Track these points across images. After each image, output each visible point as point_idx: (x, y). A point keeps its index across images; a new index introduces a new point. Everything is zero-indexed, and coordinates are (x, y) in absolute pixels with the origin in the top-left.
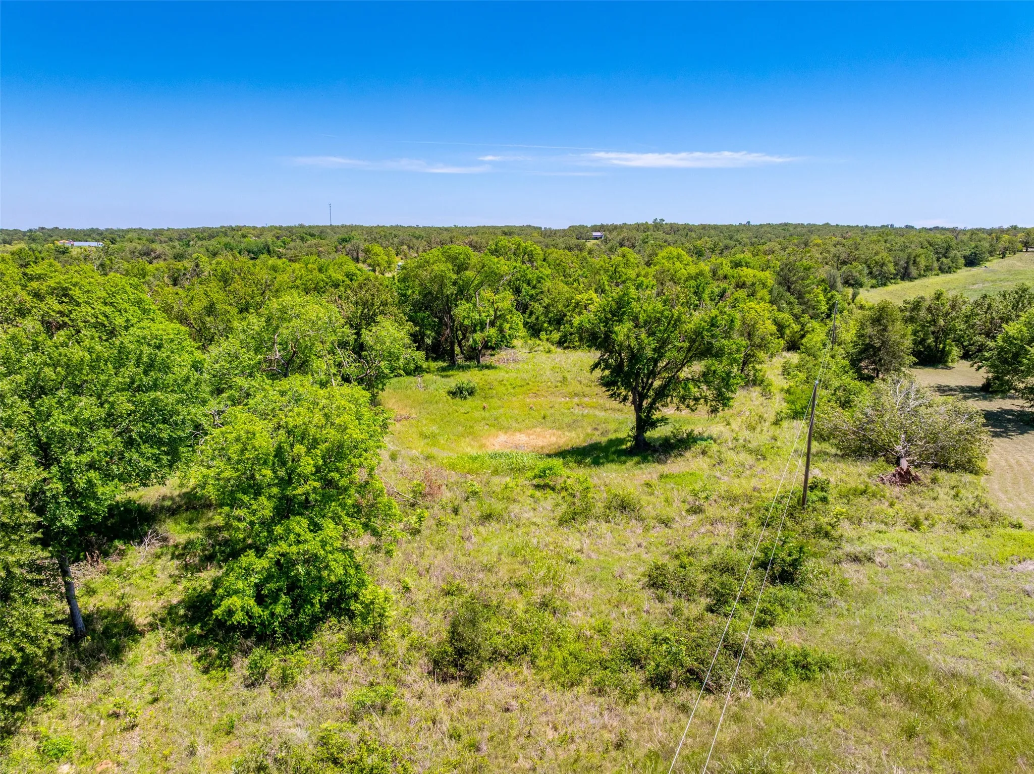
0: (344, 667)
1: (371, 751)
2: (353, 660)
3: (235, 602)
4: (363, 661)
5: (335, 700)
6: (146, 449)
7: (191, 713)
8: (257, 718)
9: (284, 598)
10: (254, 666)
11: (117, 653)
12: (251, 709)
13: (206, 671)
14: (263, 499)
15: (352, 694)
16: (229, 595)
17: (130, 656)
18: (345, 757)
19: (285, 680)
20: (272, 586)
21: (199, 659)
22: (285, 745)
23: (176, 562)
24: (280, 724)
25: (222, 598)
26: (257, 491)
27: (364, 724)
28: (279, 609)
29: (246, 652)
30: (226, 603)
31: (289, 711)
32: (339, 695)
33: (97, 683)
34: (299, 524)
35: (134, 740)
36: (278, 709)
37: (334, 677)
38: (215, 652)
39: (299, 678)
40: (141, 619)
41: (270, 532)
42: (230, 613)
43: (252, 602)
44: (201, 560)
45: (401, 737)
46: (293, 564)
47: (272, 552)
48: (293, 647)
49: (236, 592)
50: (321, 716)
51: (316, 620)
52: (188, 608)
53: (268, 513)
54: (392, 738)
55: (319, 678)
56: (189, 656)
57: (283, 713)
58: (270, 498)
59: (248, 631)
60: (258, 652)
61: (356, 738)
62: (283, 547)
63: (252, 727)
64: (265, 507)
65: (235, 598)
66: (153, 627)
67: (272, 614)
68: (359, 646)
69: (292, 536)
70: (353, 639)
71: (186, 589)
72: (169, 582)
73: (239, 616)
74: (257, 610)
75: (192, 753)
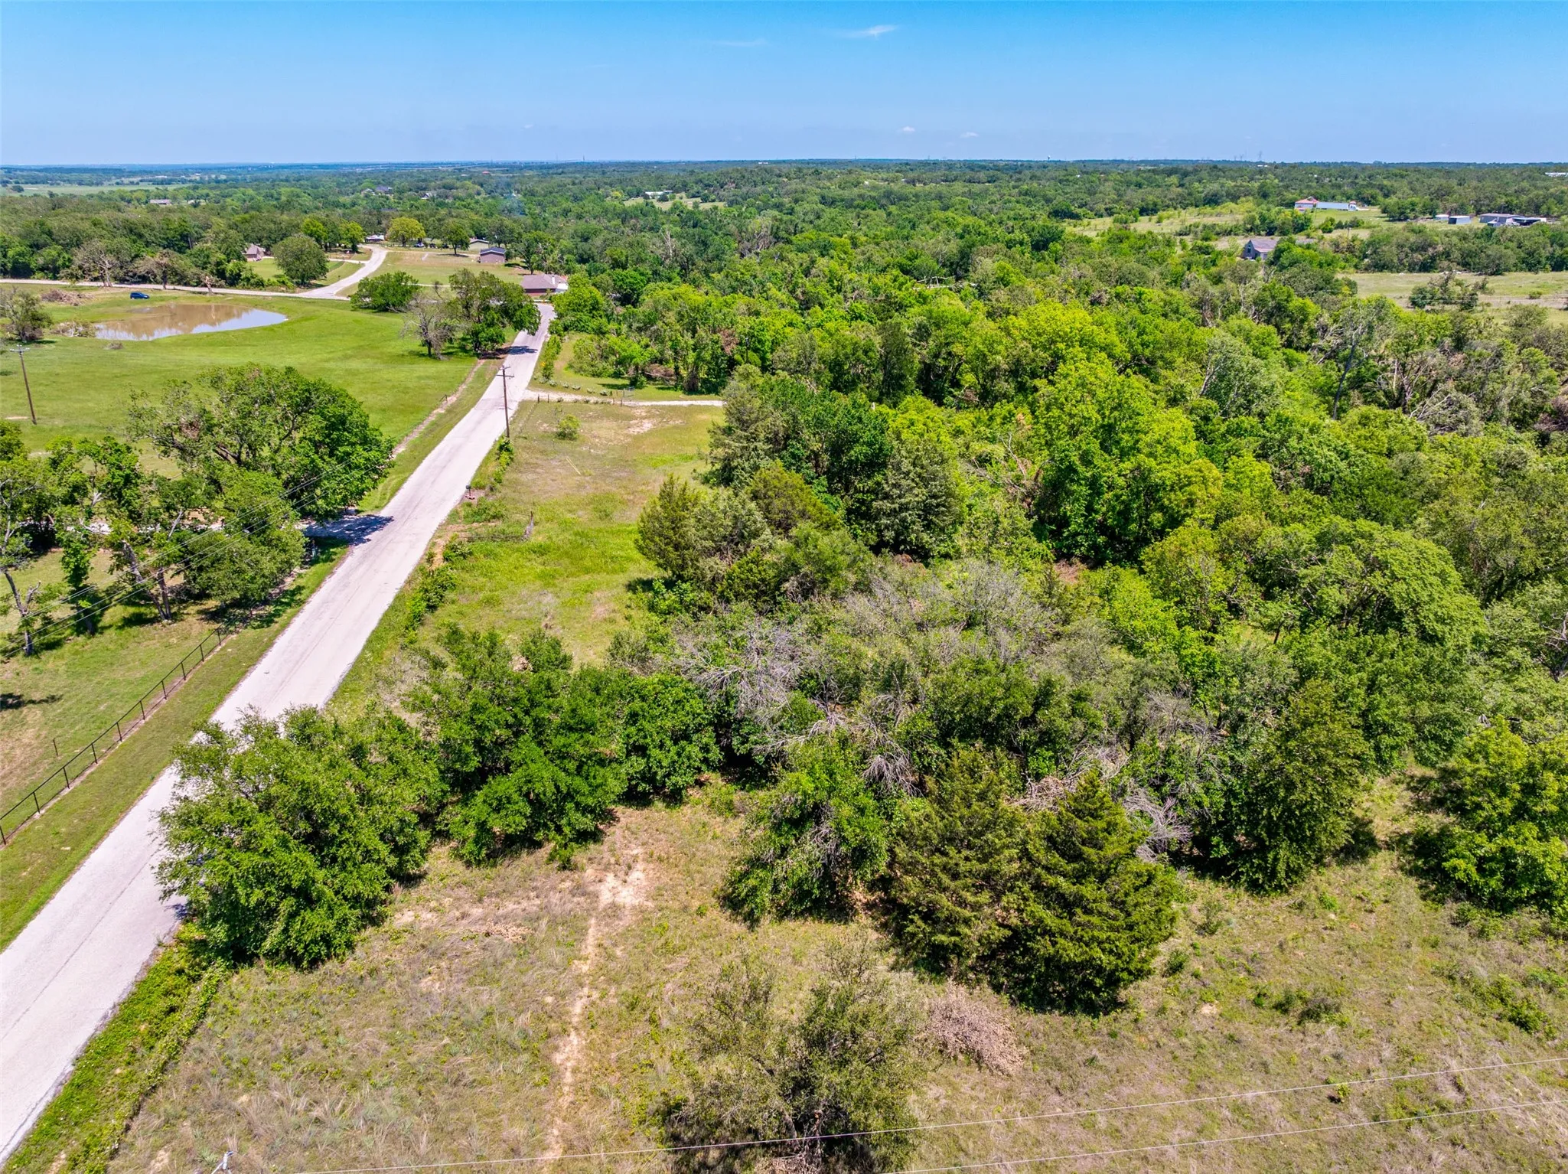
0: (1531, 947)
1: (1530, 1007)
2: (1540, 945)
3: (1461, 864)
4: (1549, 950)
5: (1516, 965)
6: (1433, 745)
7: (1409, 921)
8: (1455, 948)
9: (1499, 876)
10: (1461, 912)
11: (1364, 855)
12: (1452, 939)
13: (1424, 898)
14: (1506, 800)
15: (1528, 967)
16: (1457, 857)
17: (1372, 861)
18: (1510, 1001)
19: (1482, 933)
20: (1494, 865)
21: (1421, 887)
22: (1470, 973)
23: (1411, 794)
24: (1470, 959)
25: (1451, 856)
26: (1503, 792)
27: (1532, 991)
28: (1493, 883)
29: (1457, 900)
30: (1454, 861)
31: (1479, 954)
32: (1520, 963)
33: (1349, 871)
34: (1530, 830)
35: (1371, 919)
36: (1471, 949)
37: (1520, 949)
38: (1433, 887)
39: (1493, 937)
40: (1381, 837)
41: (1505, 827)
42: (1455, 869)
43: (1474, 869)
44: (1433, 801)
45: (1557, 1012)
46: (1515, 856)
47: (1500, 840)
48: (1495, 913)
49: (1464, 857)
50: (1500, 968)
51: (1519, 903)
52: (1416, 842)
53: (1507, 812)
54: (1550, 1009)
55: (1508, 945)
56: (1413, 882)
57: (1474, 954)
58: (1511, 799)
59: (1461, 885)
60: (1467, 904)
61: (1522, 995)
62: (1510, 843)
63: (1450, 951)
64: (1507, 806)
65: (1461, 861)
66: (1389, 847)
67: (1487, 884)
68: (1550, 938)
69: (1521, 838)
70: (1547, 931)
71: (1416, 825)
72: (1403, 811)
73: (1460, 875)
74: (1475, 876)
75: (1408, 947)
